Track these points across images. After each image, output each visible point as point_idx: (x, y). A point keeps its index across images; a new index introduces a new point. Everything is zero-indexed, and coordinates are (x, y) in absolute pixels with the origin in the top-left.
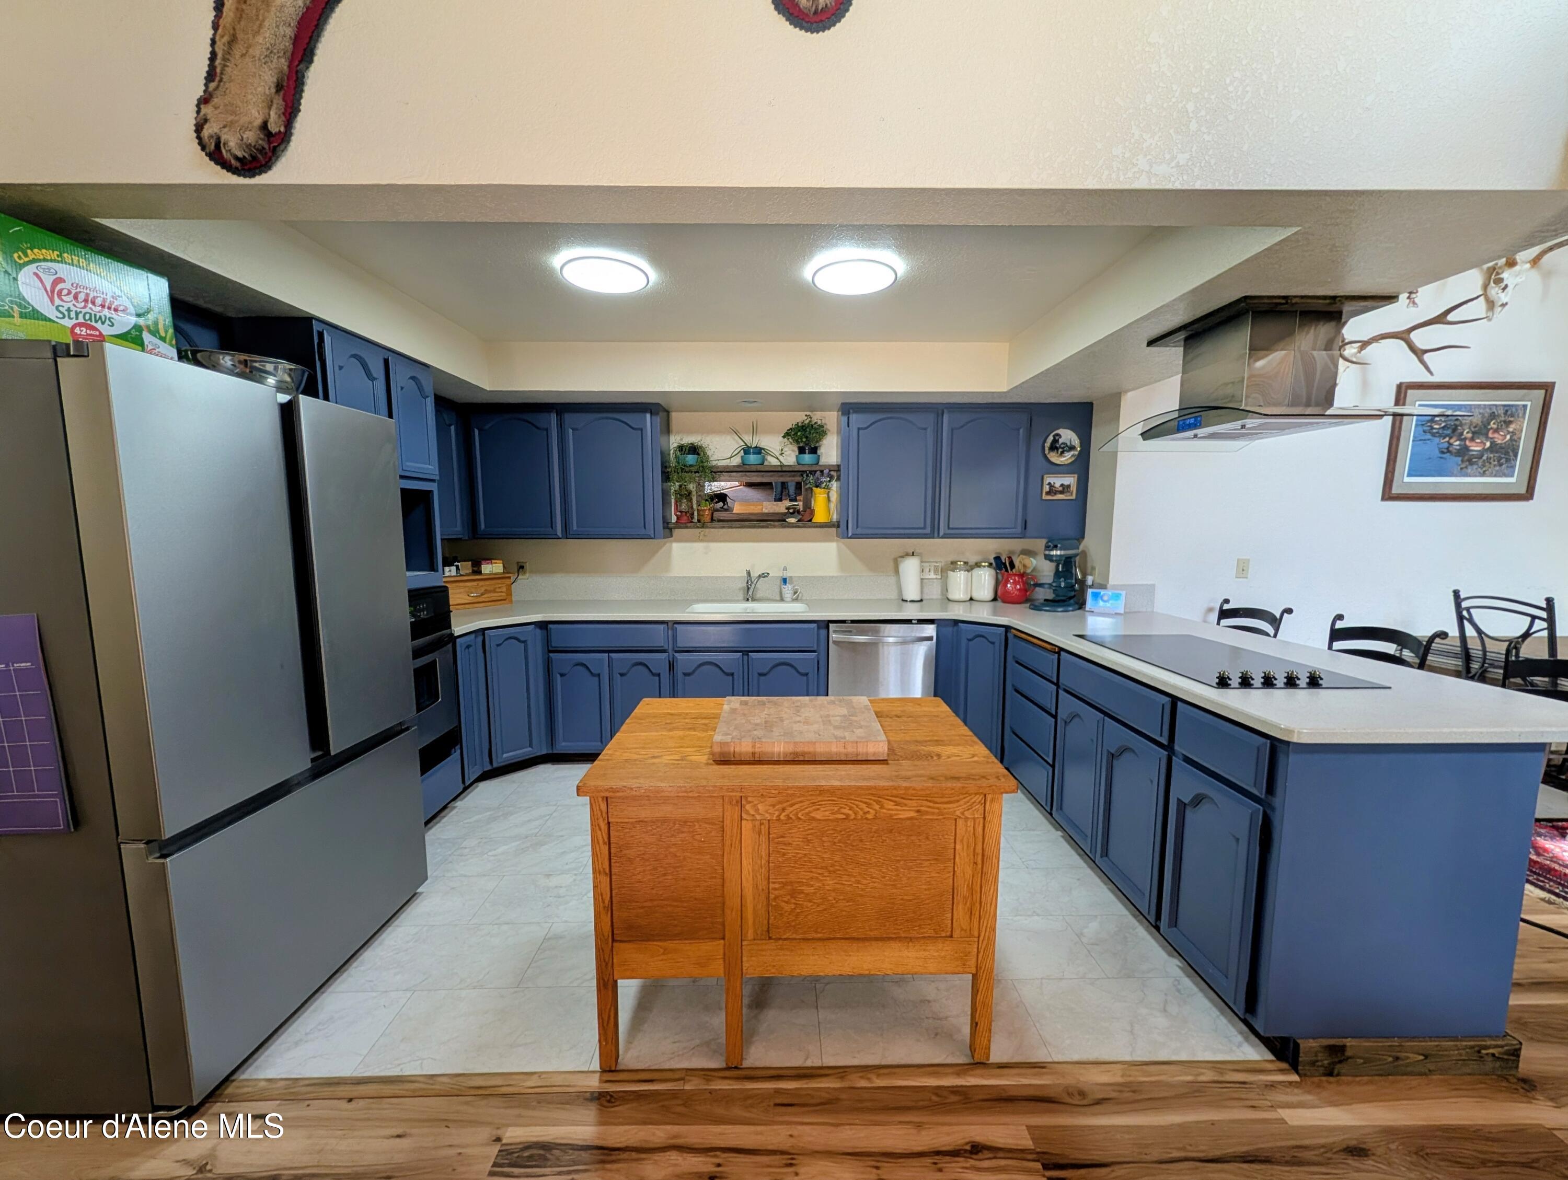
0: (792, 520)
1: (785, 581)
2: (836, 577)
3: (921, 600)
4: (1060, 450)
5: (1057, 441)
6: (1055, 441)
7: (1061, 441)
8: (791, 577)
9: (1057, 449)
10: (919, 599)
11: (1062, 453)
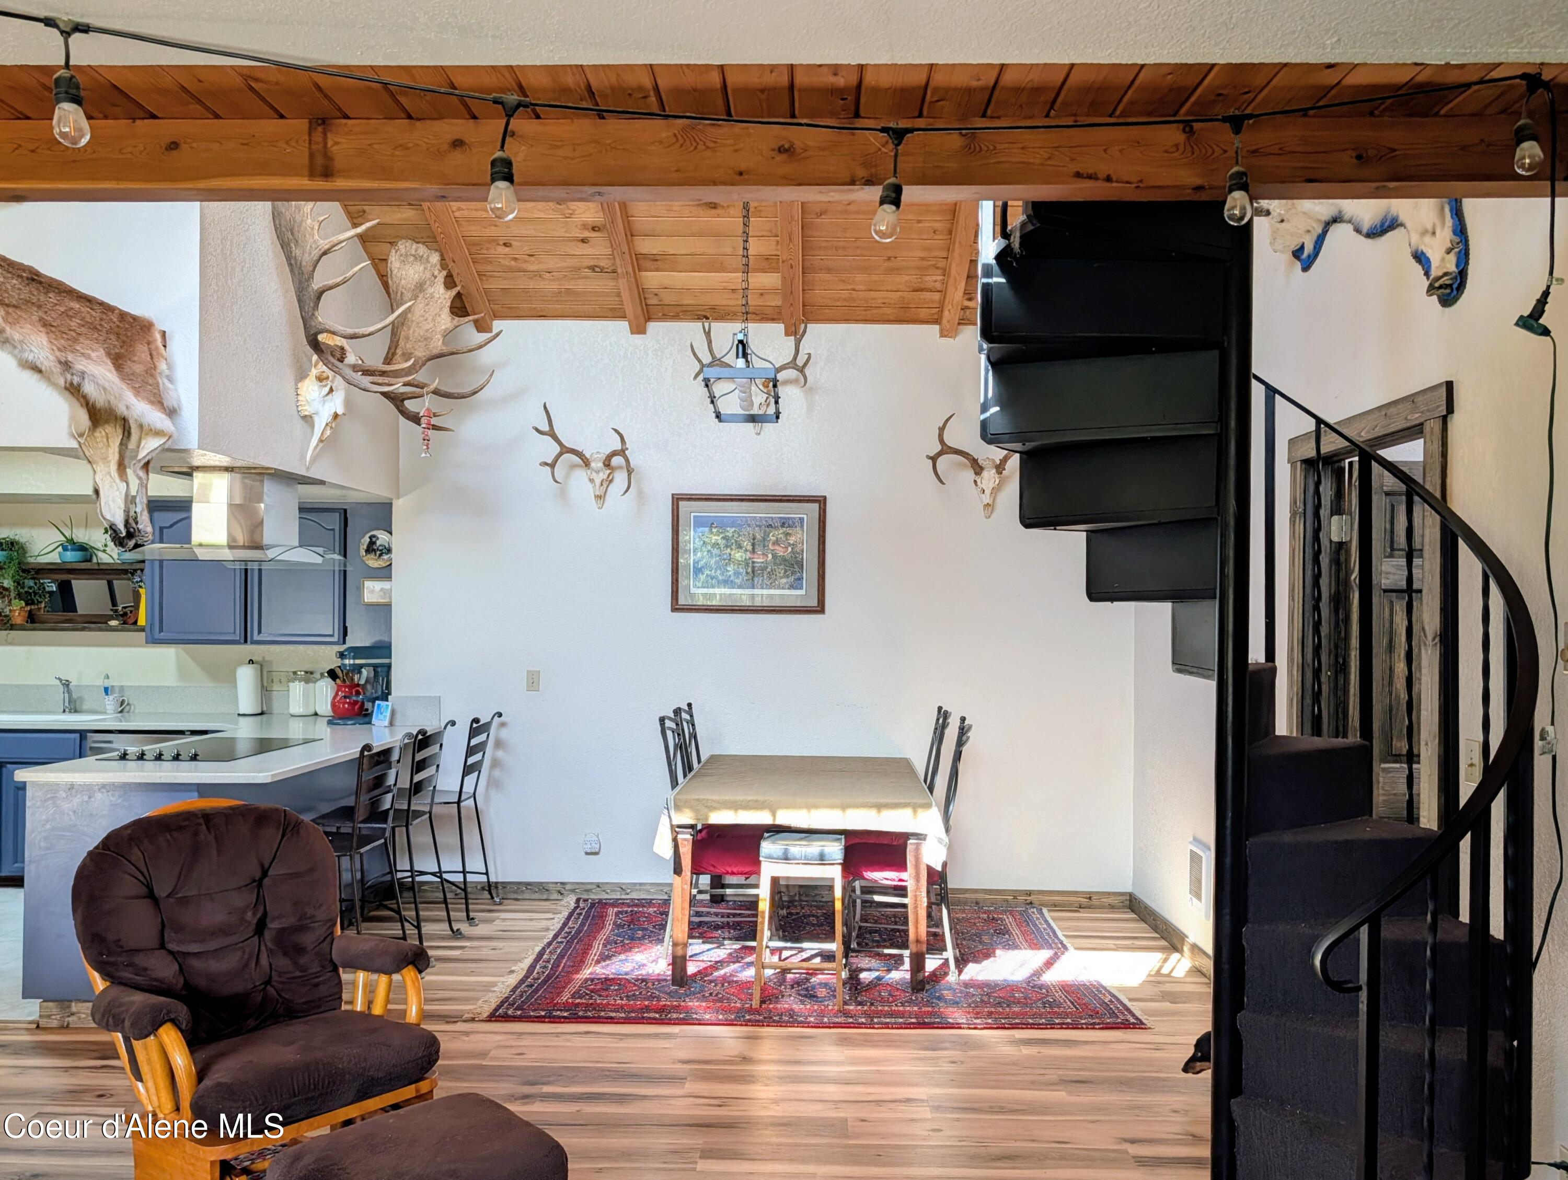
0: (113, 623)
1: (106, 690)
2: (173, 687)
3: (262, 713)
4: (378, 553)
5: (374, 543)
6: (372, 543)
7: (378, 543)
8: (113, 686)
9: (374, 551)
10: (260, 711)
11: (380, 555)
